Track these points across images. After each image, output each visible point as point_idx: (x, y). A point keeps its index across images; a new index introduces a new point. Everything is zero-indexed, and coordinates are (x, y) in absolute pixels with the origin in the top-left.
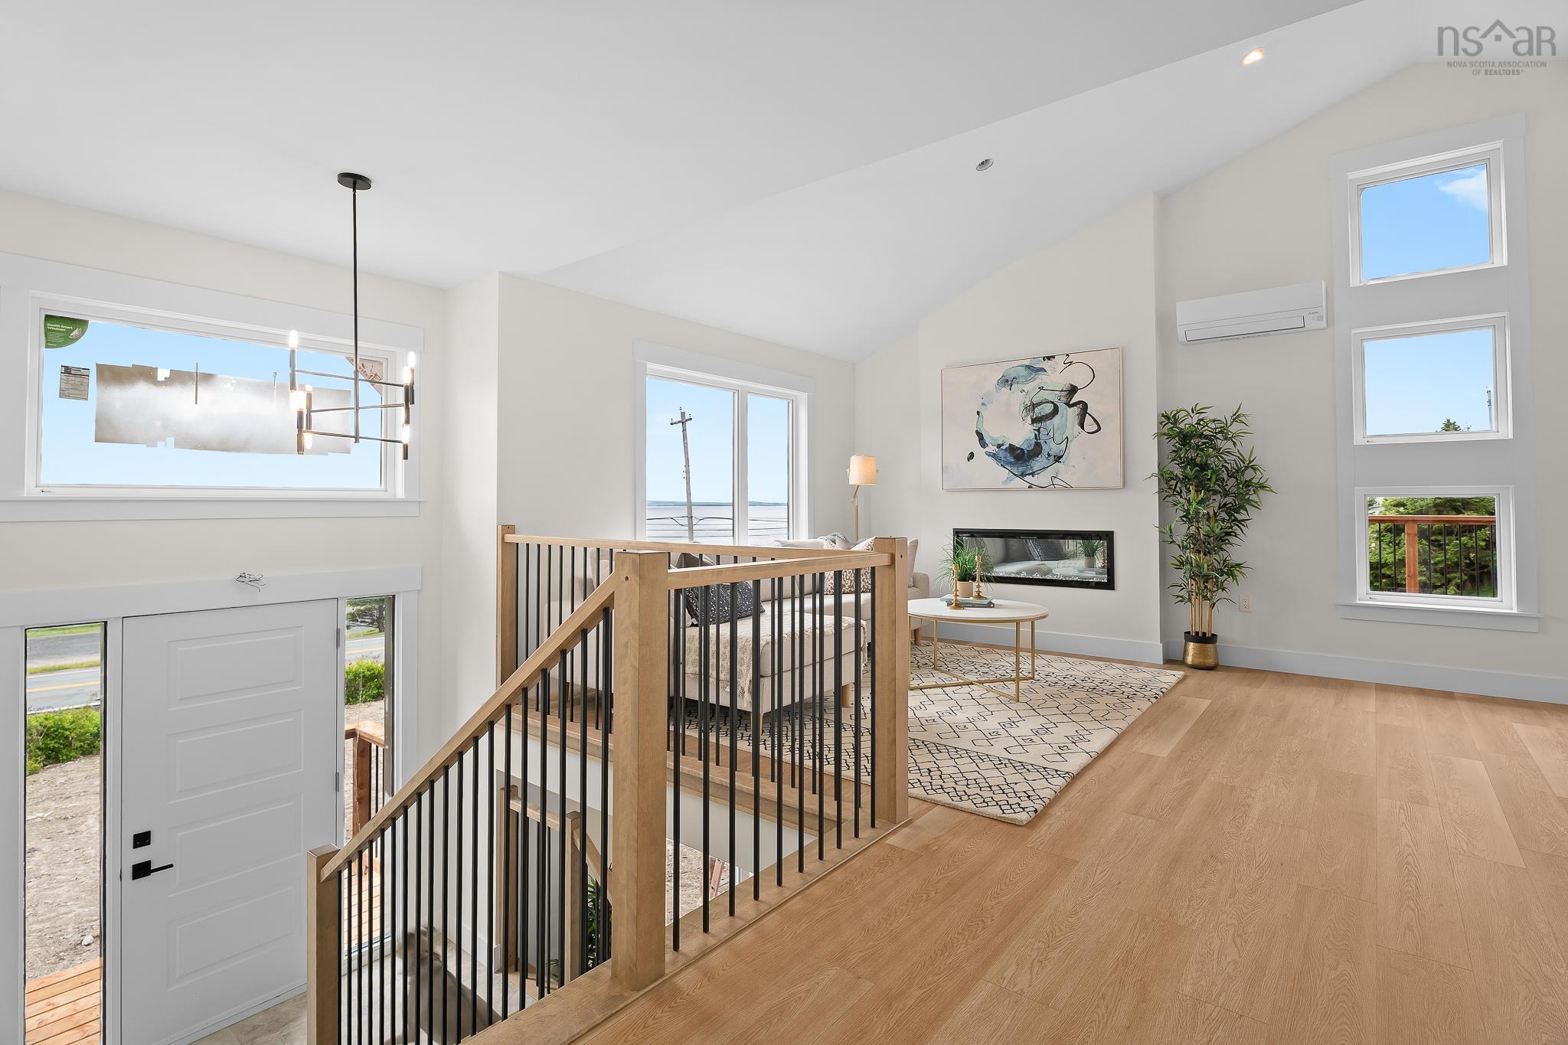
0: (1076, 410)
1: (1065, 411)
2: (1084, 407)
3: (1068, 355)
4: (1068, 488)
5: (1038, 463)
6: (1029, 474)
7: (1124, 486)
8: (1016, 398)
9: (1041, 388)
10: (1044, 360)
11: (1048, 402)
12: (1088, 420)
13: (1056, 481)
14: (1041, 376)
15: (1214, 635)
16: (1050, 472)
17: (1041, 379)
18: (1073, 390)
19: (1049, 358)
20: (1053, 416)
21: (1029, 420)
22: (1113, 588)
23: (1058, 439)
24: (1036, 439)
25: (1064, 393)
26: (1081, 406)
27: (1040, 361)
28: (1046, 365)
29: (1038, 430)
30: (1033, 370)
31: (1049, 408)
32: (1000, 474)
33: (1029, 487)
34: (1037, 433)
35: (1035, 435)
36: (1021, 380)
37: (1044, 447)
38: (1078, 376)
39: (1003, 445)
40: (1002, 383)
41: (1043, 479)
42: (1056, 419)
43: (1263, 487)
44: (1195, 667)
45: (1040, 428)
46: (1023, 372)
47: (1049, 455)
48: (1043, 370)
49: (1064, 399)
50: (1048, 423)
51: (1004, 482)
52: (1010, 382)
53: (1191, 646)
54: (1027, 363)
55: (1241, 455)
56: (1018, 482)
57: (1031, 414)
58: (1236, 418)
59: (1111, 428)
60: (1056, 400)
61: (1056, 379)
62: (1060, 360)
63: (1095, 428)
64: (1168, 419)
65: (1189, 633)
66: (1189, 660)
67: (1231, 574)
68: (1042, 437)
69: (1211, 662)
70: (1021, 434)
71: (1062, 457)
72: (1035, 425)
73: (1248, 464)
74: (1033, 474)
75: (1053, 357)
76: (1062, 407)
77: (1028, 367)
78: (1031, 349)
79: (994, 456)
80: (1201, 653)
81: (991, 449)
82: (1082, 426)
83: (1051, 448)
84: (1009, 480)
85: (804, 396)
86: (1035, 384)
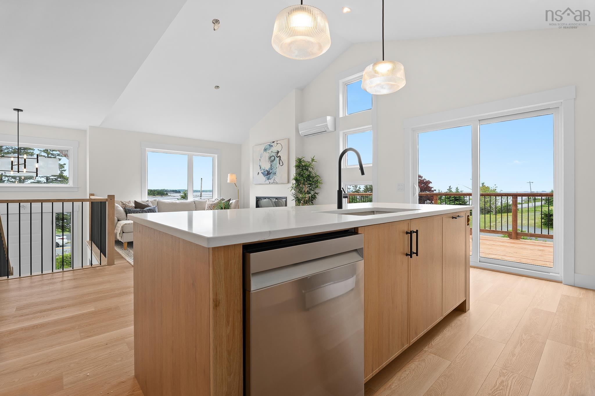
0: (278, 159)
1: (276, 159)
2: (280, 157)
3: (277, 141)
4: (277, 183)
5: (271, 175)
6: (269, 179)
7: (289, 182)
8: (267, 155)
9: (272, 152)
11: (273, 156)
12: (281, 161)
13: (275, 181)
14: (272, 148)
16: (273, 179)
18: (278, 152)
19: (274, 142)
21: (269, 162)
23: (275, 168)
25: (276, 153)
28: (273, 144)
29: (271, 165)
30: (271, 146)
31: (273, 158)
32: (264, 178)
33: (269, 183)
36: (268, 149)
37: (272, 170)
38: (278, 148)
39: (264, 169)
40: (264, 150)
41: (271, 181)
42: (275, 161)
43: (321, 182)
46: (268, 147)
47: (273, 173)
48: (272, 146)
49: (276, 155)
50: (273, 162)
52: (266, 150)
54: (269, 144)
56: (267, 182)
57: (270, 160)
58: (313, 160)
59: (286, 164)
61: (275, 149)
62: (275, 142)
63: (282, 164)
64: (298, 161)
68: (272, 167)
70: (267, 166)
71: (276, 173)
72: (271, 163)
73: (316, 175)
76: (276, 157)
77: (270, 145)
78: (270, 139)
79: (262, 173)
81: (262, 171)
82: (280, 163)
83: (274, 170)
84: (266, 181)
85: (216, 155)
86: (271, 150)
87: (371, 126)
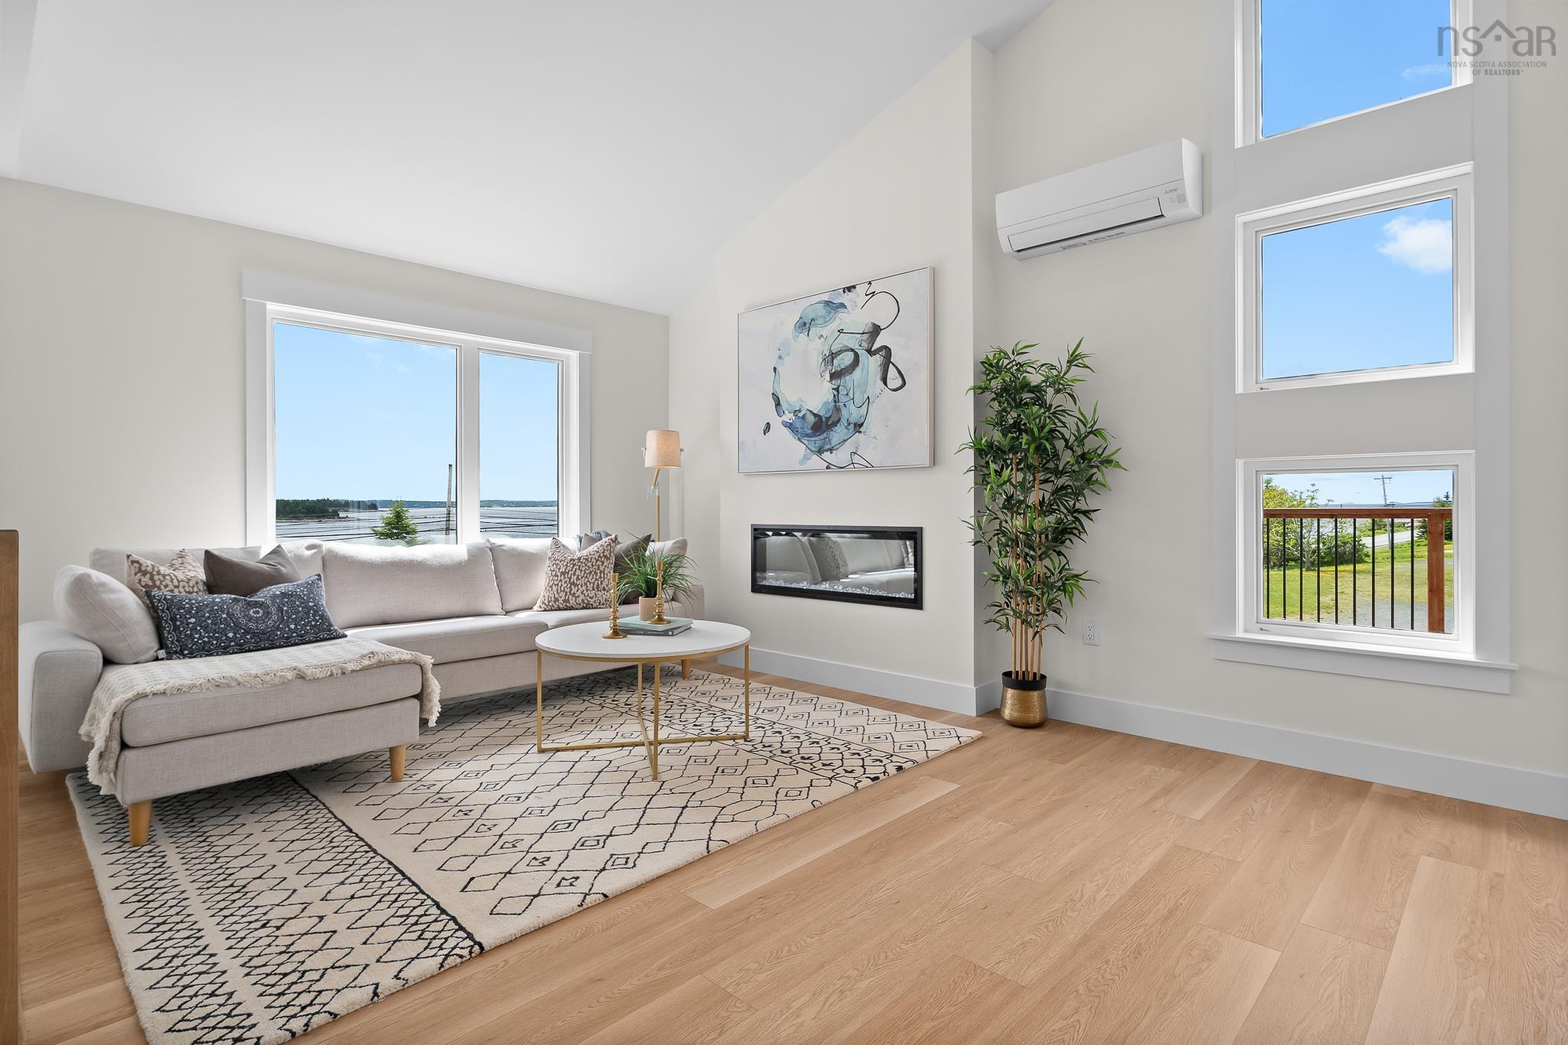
0: (878, 359)
1: (866, 361)
2: (887, 351)
3: (870, 283)
4: (870, 467)
5: (838, 434)
6: (827, 450)
7: (934, 461)
8: (814, 347)
9: (840, 331)
10: (844, 292)
11: (845, 351)
12: (892, 370)
13: (856, 459)
14: (842, 315)
15: (1043, 677)
16: (848, 447)
17: (843, 319)
18: (876, 330)
19: (850, 289)
20: (854, 370)
21: (827, 376)
22: (920, 607)
23: (858, 401)
24: (835, 401)
25: (865, 336)
26: (883, 353)
27: (839, 294)
28: (846, 298)
29: (837, 390)
30: (833, 307)
31: (847, 359)
32: (798, 449)
33: (828, 468)
34: (836, 393)
35: (834, 396)
36: (820, 321)
37: (844, 412)
38: (880, 312)
39: (800, 411)
40: (799, 328)
41: (840, 457)
42: (857, 372)
43: (1108, 462)
44: (1014, 724)
45: (839, 387)
46: (821, 310)
47: (849, 424)
48: (843, 306)
49: (865, 345)
50: (848, 378)
51: (802, 462)
52: (807, 326)
53: (1010, 692)
54: (826, 297)
55: (1082, 414)
56: (816, 462)
57: (830, 367)
58: (1074, 359)
59: (918, 381)
60: (856, 347)
61: (856, 318)
62: (861, 290)
63: (899, 382)
64: (989, 367)
65: (1008, 674)
66: (1008, 713)
67: (1063, 589)
68: (842, 399)
69: (1035, 716)
70: (816, 397)
71: (862, 425)
72: (833, 382)
73: (1092, 426)
74: (831, 450)
75: (854, 287)
76: (863, 354)
77: (828, 303)
78: (827, 279)
79: (790, 426)
80: (1023, 705)
81: (789, 417)
82: (884, 380)
83: (851, 413)
84: (806, 458)
85: (573, 356)
86: (835, 326)
87: (1467, 167)
